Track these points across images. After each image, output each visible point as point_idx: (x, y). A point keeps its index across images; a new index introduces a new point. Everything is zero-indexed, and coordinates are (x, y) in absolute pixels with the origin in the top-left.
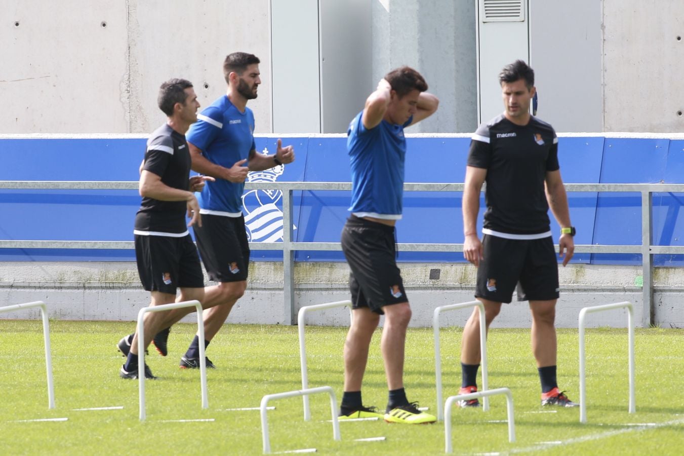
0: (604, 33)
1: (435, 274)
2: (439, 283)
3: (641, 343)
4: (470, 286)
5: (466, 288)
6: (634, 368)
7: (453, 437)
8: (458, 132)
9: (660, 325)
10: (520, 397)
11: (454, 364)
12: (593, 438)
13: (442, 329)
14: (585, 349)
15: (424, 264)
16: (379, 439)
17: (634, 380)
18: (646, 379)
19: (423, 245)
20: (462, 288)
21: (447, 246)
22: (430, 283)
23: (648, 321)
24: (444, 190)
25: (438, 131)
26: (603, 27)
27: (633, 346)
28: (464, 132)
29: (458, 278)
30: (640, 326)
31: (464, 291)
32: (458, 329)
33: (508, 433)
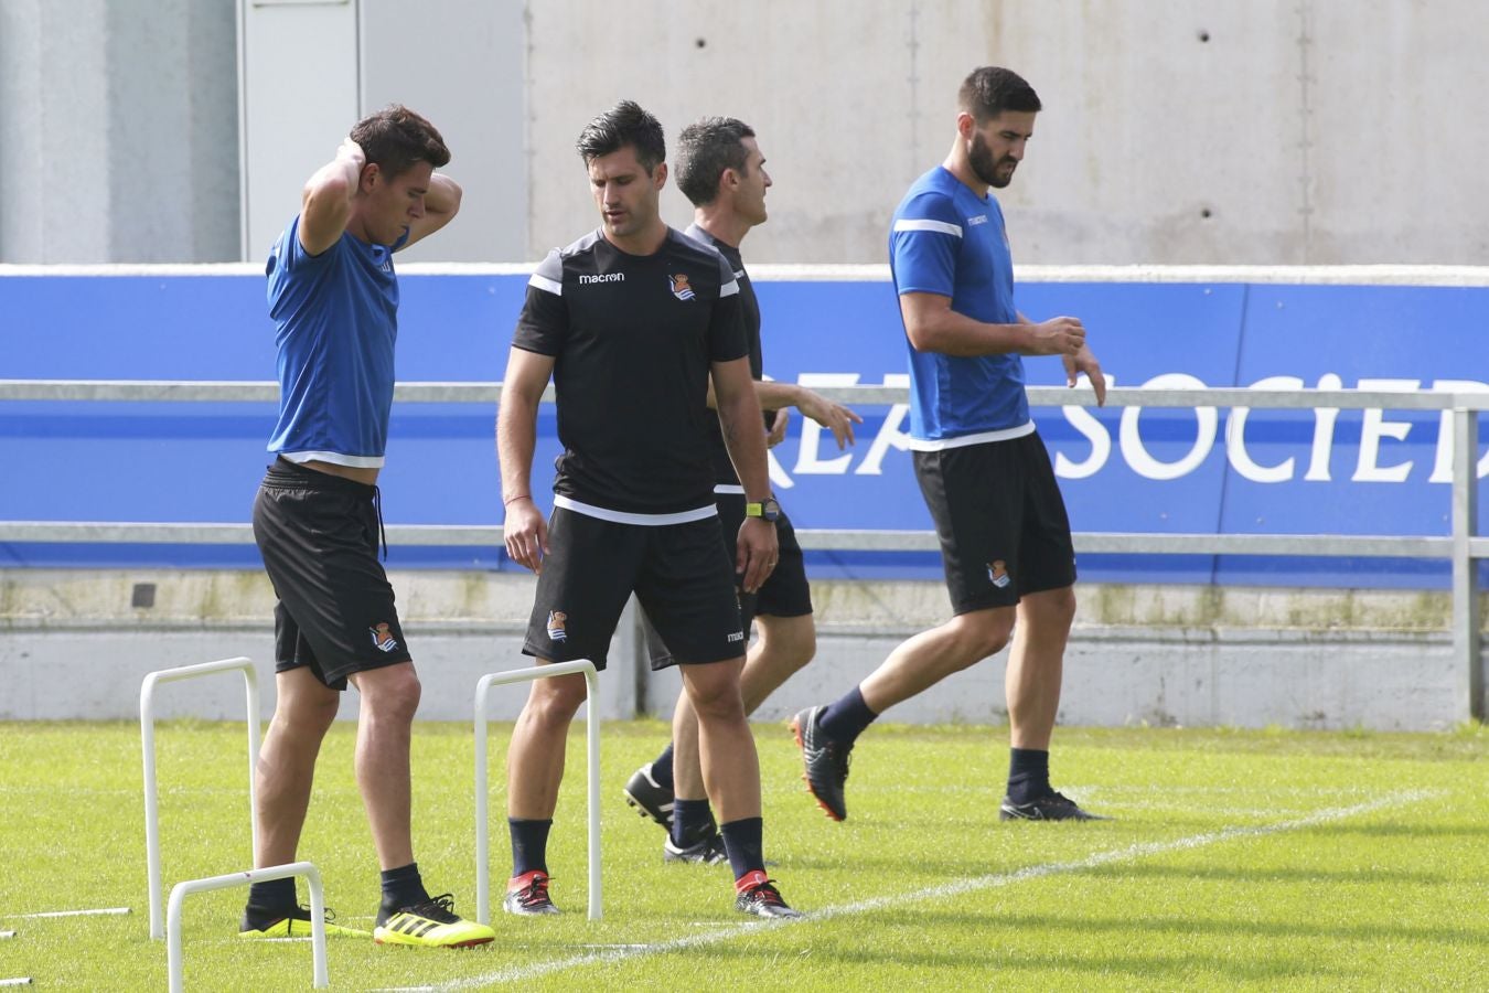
0: (530, 31)
1: (143, 596)
2: (152, 616)
3: (616, 757)
4: (223, 623)
5: (215, 629)
6: (598, 815)
7: (186, 977)
8: (197, 261)
9: (659, 714)
10: (338, 882)
11: (186, 806)
12: (506, 978)
13: (159, 724)
14: (488, 771)
15: (119, 573)
16: (15, 981)
17: (598, 843)
18: (625, 840)
19: (115, 528)
20: (204, 628)
21: (172, 530)
22: (133, 615)
23: (631, 703)
24: (166, 397)
25: (151, 260)
26: (528, 17)
27: (596, 763)
28: (211, 261)
29: (196, 603)
30: (612, 715)
31: (210, 636)
32: (196, 724)
33: (311, 967)
